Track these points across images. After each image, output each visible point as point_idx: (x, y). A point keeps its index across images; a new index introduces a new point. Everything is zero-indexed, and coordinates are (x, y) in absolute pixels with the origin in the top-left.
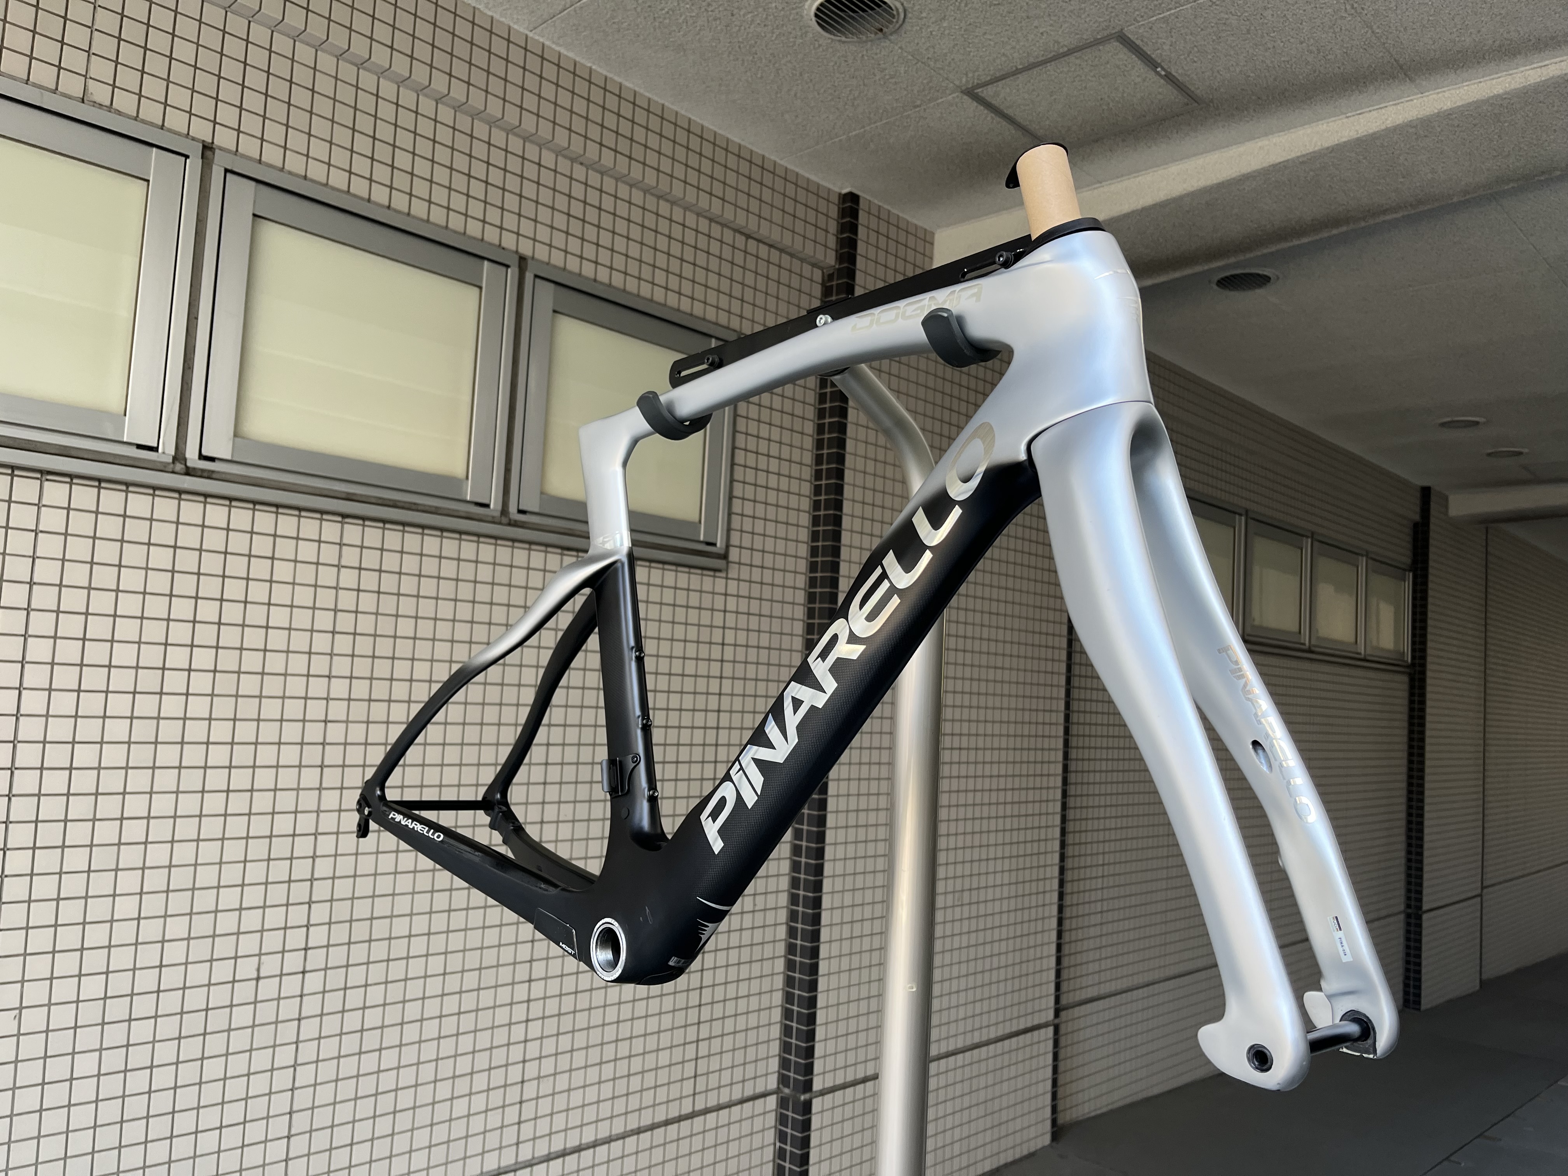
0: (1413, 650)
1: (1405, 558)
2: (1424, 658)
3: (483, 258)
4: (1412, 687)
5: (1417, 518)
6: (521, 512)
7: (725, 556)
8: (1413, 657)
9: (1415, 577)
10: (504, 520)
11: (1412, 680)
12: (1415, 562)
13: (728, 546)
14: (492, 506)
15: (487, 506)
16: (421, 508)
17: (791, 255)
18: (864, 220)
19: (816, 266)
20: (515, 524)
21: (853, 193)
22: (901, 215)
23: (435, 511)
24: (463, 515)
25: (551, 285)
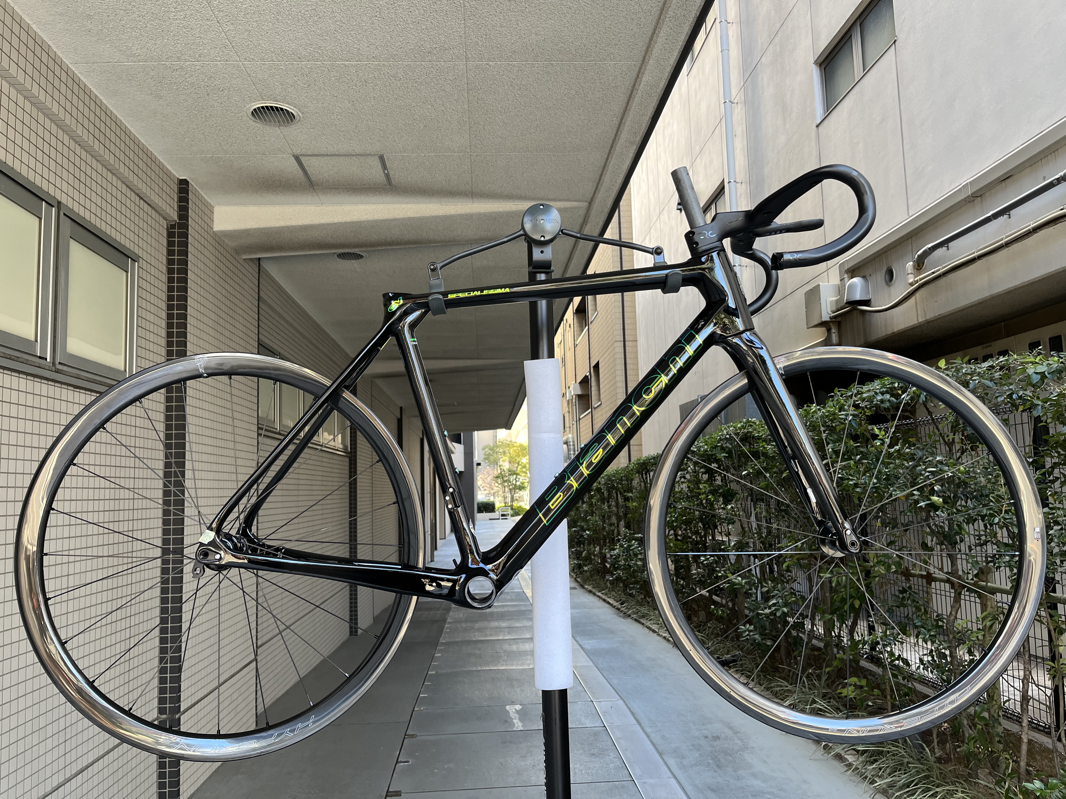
0: (351, 444)
2: (356, 448)
3: (43, 200)
4: (350, 464)
8: (351, 448)
10: (54, 369)
11: (350, 460)
14: (48, 360)
15: (46, 359)
16: (21, 360)
17: (156, 211)
18: (191, 196)
19: (165, 219)
20: (57, 371)
21: (186, 180)
22: (203, 195)
23: (26, 362)
24: (37, 365)
25: (69, 220)
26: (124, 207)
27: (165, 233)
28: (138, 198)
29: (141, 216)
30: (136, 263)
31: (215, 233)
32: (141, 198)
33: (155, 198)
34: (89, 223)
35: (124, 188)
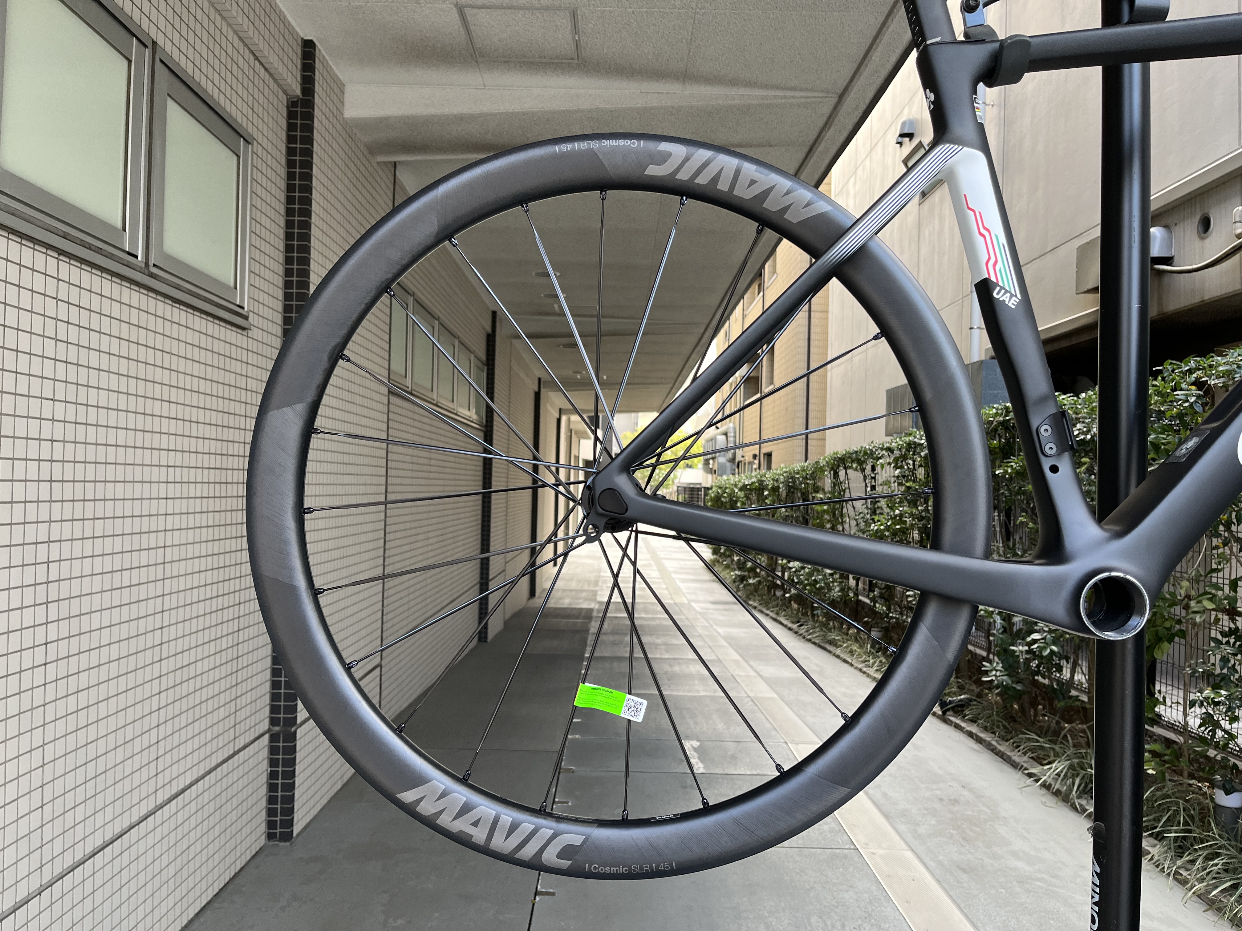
0: (487, 417)
1: (484, 358)
2: (492, 423)
3: (133, 34)
4: (486, 438)
5: (489, 330)
6: (154, 265)
7: (246, 318)
8: (487, 421)
9: (488, 369)
10: (146, 271)
11: (485, 435)
12: (488, 360)
13: (248, 311)
14: (140, 258)
15: (136, 257)
16: (104, 253)
17: (275, 80)
18: (318, 64)
19: (285, 92)
20: (152, 275)
21: (311, 41)
22: (333, 66)
23: (111, 257)
24: (126, 263)
25: (167, 71)
26: (235, 66)
27: (285, 113)
28: (252, 58)
29: (256, 83)
30: (250, 146)
31: (346, 121)
32: (256, 58)
33: (273, 60)
34: (192, 79)
35: (236, 41)
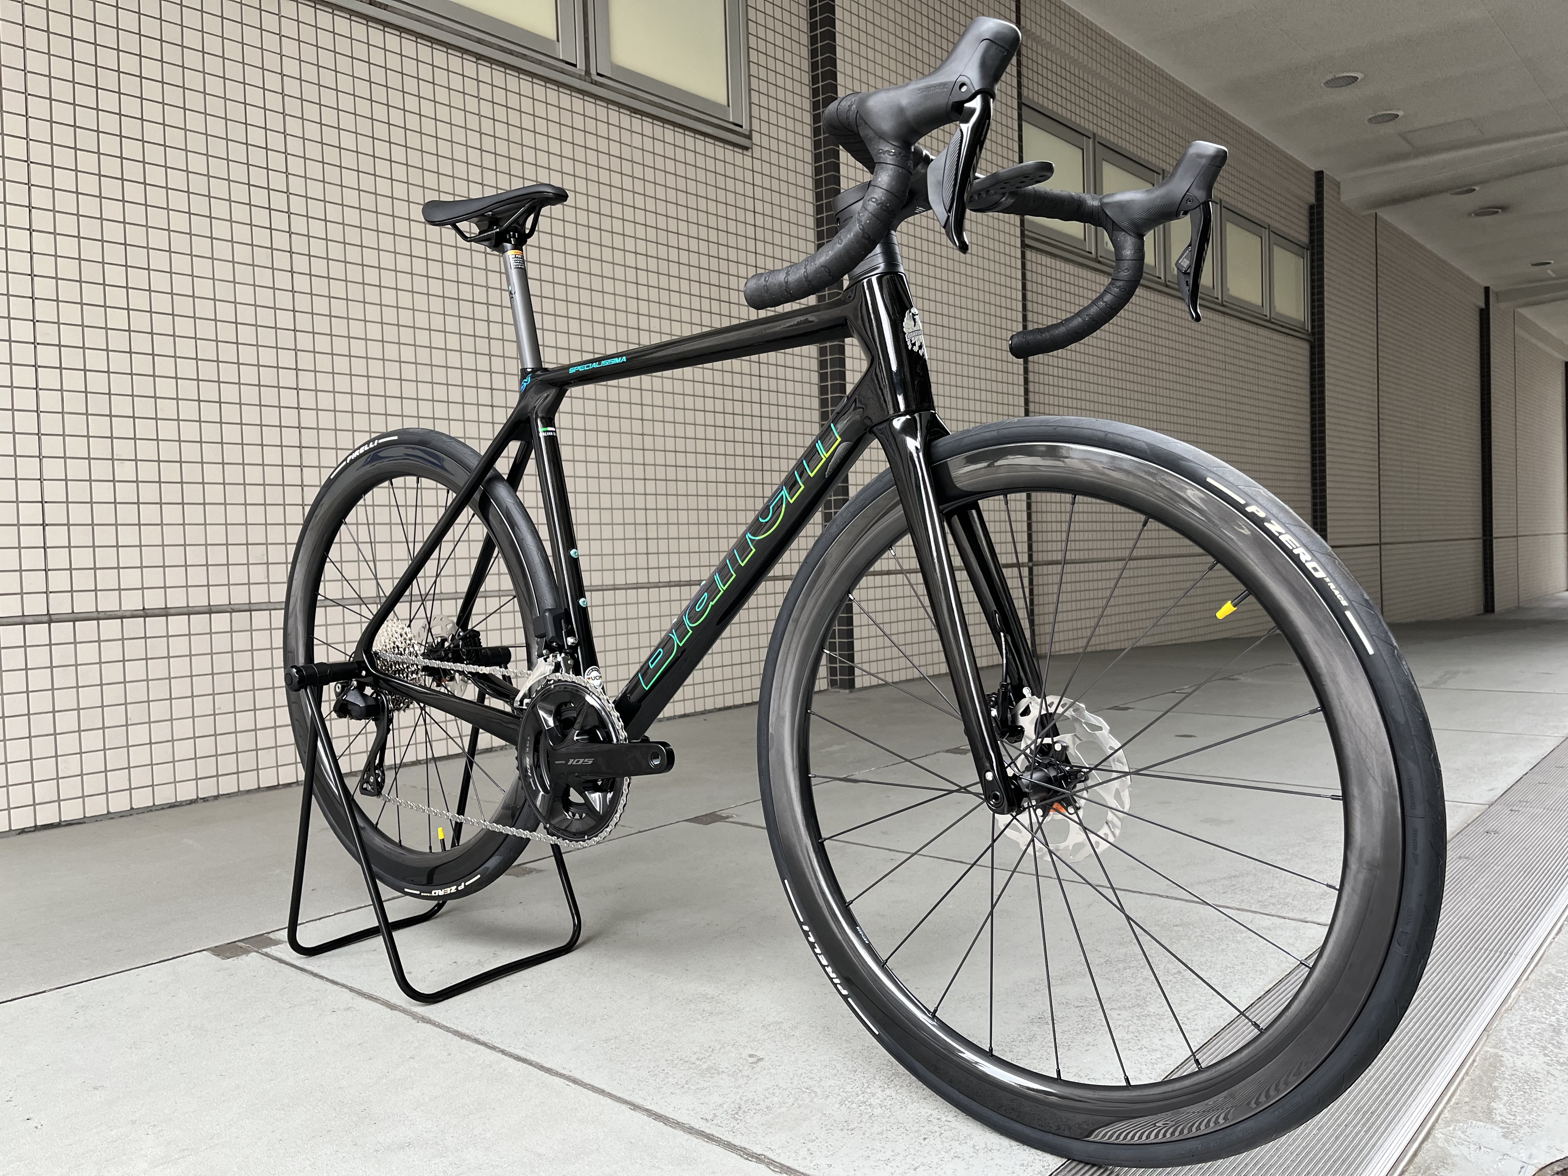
0: (1313, 321)
1: (1304, 239)
2: (1322, 326)
4: (1312, 353)
5: (1312, 200)
6: (599, 74)
7: (750, 137)
8: (1313, 327)
9: (1312, 255)
10: (589, 79)
12: (1311, 241)
13: (751, 131)
14: (578, 66)
15: (575, 66)
16: (531, 59)
20: (596, 83)
23: (539, 63)
24: (559, 69)
